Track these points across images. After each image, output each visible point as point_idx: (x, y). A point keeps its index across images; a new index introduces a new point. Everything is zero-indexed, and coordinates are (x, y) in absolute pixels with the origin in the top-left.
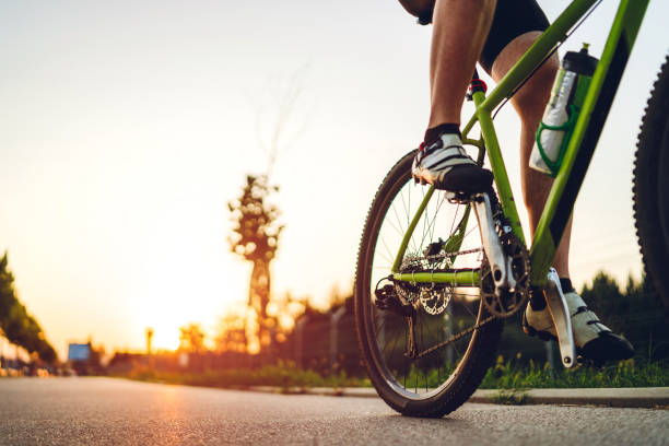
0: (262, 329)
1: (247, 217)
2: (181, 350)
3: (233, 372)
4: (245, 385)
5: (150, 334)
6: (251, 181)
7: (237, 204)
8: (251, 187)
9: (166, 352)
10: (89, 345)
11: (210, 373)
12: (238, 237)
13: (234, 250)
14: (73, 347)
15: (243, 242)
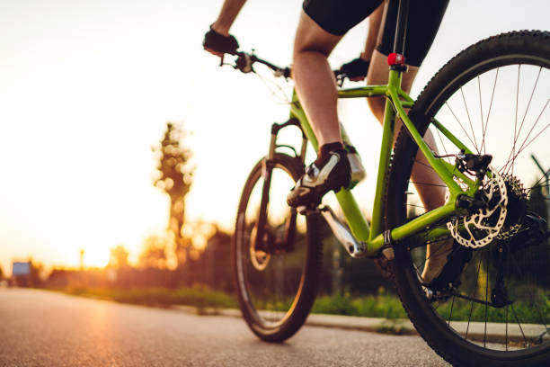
0: (179, 247)
1: (167, 156)
2: (109, 267)
3: (154, 291)
4: (166, 303)
5: (82, 253)
6: (170, 126)
7: (158, 145)
8: (170, 131)
9: (97, 269)
10: (30, 263)
11: (135, 291)
12: (159, 174)
13: (155, 185)
14: (16, 264)
15: (163, 179)
